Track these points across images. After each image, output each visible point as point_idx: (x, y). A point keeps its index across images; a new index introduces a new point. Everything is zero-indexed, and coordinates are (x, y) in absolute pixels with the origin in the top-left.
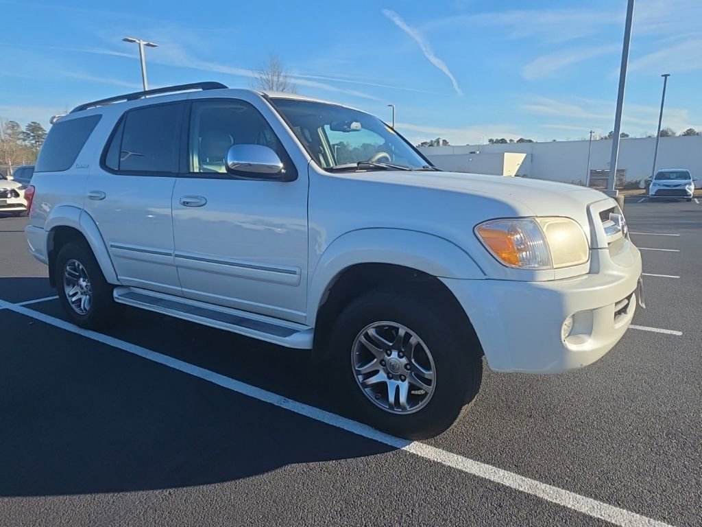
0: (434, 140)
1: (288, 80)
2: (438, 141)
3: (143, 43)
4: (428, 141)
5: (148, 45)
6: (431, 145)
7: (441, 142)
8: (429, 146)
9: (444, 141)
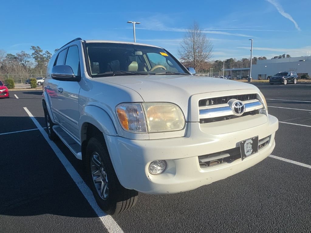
0: (282, 55)
1: (202, 32)
2: (284, 56)
3: (134, 23)
4: (278, 56)
5: (137, 23)
6: (280, 57)
7: (286, 56)
8: (279, 58)
9: (287, 55)
